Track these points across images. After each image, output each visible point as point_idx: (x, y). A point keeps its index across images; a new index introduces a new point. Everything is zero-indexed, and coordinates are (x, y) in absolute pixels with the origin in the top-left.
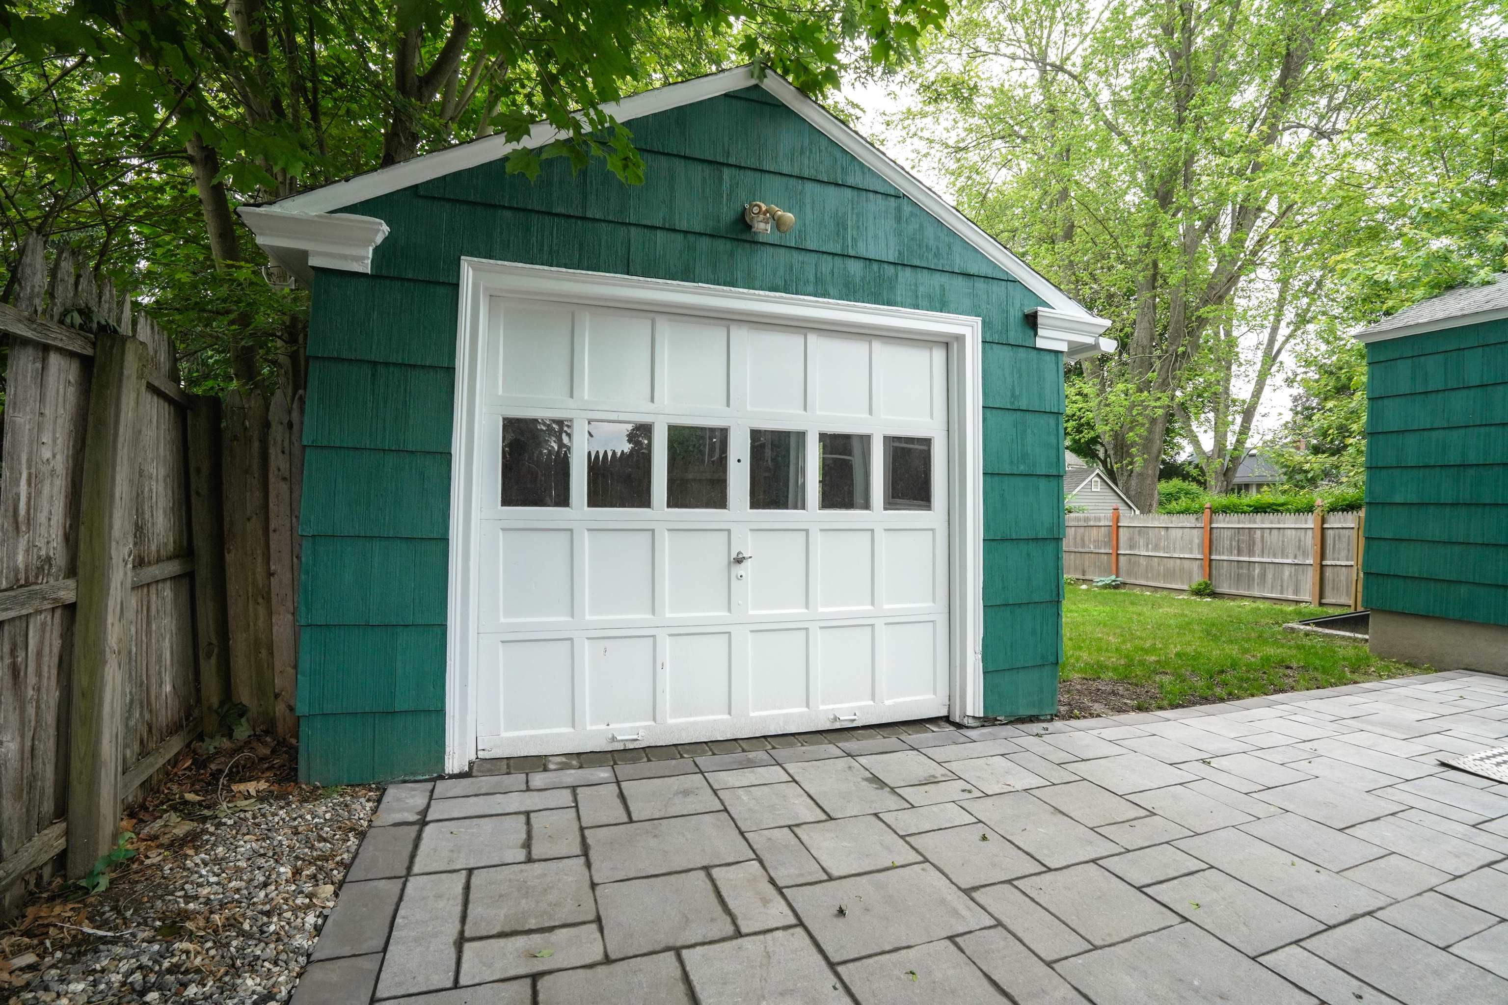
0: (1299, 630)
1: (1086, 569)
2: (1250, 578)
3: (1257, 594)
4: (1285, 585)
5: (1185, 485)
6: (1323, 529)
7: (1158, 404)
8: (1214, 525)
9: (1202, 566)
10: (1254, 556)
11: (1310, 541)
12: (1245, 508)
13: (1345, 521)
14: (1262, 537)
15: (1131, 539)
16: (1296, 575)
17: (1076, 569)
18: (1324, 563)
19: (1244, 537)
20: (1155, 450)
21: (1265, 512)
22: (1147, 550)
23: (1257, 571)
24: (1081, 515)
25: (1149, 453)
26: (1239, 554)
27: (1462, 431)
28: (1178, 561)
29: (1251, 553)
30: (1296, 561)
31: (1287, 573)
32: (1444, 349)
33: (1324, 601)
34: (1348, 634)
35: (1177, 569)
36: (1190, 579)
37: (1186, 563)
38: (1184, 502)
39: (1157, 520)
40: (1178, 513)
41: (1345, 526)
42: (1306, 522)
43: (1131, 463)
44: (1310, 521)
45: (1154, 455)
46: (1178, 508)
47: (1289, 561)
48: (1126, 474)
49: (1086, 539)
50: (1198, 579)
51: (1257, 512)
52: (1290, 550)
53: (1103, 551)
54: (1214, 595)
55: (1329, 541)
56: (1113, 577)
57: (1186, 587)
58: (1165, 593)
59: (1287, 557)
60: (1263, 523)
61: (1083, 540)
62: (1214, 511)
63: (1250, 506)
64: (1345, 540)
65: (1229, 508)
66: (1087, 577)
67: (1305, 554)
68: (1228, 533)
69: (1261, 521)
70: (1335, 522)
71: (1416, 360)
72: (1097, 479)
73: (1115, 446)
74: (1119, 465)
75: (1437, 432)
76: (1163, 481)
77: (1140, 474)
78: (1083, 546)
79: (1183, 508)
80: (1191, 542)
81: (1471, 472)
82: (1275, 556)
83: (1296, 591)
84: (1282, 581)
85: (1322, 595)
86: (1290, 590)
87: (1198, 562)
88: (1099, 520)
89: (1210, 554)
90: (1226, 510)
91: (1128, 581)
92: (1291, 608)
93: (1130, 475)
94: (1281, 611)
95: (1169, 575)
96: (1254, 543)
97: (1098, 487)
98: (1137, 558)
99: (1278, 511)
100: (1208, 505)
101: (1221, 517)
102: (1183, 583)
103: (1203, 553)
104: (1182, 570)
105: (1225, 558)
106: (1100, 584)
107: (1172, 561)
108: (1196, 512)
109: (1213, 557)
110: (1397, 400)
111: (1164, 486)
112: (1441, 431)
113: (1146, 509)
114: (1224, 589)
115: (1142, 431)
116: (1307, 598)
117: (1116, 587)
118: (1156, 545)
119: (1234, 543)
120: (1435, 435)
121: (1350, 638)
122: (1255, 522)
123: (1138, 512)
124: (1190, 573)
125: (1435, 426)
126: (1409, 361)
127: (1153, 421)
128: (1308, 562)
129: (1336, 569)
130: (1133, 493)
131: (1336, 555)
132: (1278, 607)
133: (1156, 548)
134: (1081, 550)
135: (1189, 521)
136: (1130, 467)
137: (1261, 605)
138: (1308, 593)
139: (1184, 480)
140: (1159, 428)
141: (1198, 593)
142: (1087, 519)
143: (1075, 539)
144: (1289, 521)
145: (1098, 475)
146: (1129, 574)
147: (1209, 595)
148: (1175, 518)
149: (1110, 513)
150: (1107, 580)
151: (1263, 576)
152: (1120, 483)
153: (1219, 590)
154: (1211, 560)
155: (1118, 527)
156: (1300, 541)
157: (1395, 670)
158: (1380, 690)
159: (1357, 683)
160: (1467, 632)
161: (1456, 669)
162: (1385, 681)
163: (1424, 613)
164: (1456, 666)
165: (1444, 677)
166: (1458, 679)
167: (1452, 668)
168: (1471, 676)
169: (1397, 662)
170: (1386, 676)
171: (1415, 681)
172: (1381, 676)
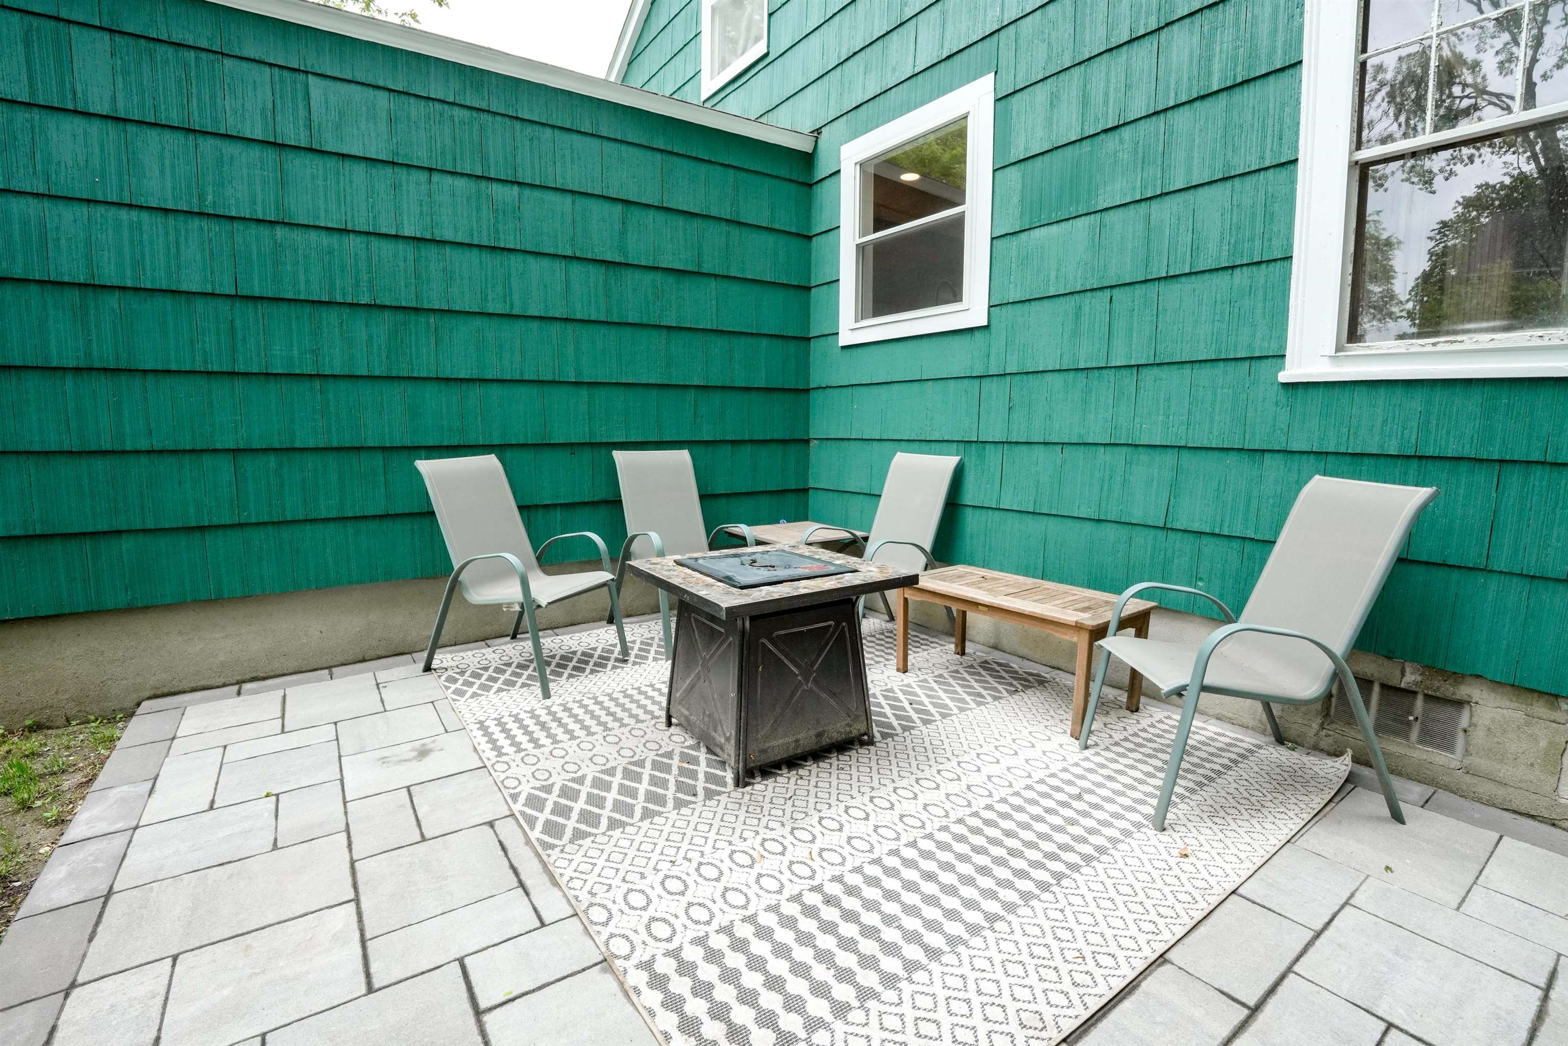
157: (37, 766)
158: (111, 887)
159: (19, 890)
160: (143, 626)
161: (139, 704)
162: (74, 832)
163: (51, 612)
164: (134, 697)
165: (148, 740)
166: (179, 734)
167: (129, 703)
168: (181, 710)
169: (12, 732)
170: (39, 803)
171: (125, 788)
172: (30, 808)
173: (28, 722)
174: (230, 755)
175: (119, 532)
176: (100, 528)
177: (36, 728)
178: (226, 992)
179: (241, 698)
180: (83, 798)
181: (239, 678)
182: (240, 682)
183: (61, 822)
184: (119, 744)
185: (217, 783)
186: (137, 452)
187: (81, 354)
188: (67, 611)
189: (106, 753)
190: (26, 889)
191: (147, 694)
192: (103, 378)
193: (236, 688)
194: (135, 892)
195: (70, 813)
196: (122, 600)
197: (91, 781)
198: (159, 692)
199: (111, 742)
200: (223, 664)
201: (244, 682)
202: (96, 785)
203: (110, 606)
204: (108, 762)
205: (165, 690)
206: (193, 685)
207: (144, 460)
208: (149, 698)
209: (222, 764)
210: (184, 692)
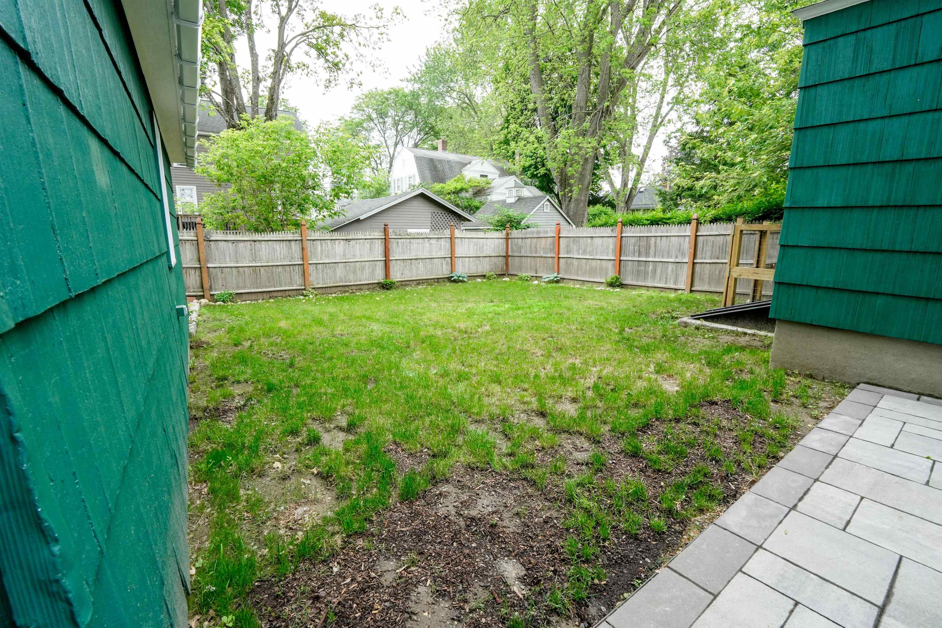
0: (691, 325)
1: (538, 269)
2: (646, 273)
3: (650, 284)
4: (668, 278)
5: (604, 209)
6: (696, 236)
7: (589, 146)
8: (623, 235)
9: (614, 265)
10: (649, 257)
11: (687, 245)
12: (645, 222)
13: (712, 230)
14: (655, 243)
15: (568, 246)
16: (676, 271)
17: (531, 269)
18: (695, 261)
19: (643, 243)
20: (586, 182)
21: (658, 224)
22: (579, 254)
23: (651, 268)
24: (535, 229)
25: (582, 184)
26: (639, 256)
27: (905, 119)
28: (599, 261)
29: (647, 255)
30: (677, 260)
31: (670, 269)
32: (899, 17)
33: (693, 289)
34: (730, 328)
35: (598, 267)
36: (606, 274)
37: (604, 262)
38: (604, 218)
39: (586, 231)
40: (600, 226)
41: (711, 233)
42: (685, 231)
43: (571, 191)
44: (688, 230)
45: (585, 186)
46: (600, 222)
47: (672, 260)
48: (567, 200)
49: (538, 246)
50: (611, 275)
51: (653, 225)
52: (673, 252)
53: (549, 255)
54: (621, 286)
55: (700, 246)
56: (556, 275)
57: (603, 280)
58: (590, 285)
59: (671, 257)
60: (656, 232)
61: (536, 247)
62: (624, 224)
63: (648, 220)
64: (710, 244)
65: (634, 222)
66: (538, 275)
67: (683, 255)
68: (633, 240)
69: (655, 231)
70: (704, 231)
71: (861, 35)
72: (548, 203)
73: (561, 180)
74: (563, 193)
75: (875, 122)
76: (591, 206)
77: (577, 200)
78: (536, 252)
79: (603, 223)
80: (608, 248)
81: (910, 168)
82: (663, 257)
83: (675, 283)
84: (667, 274)
85: (692, 285)
86: (672, 282)
87: (612, 262)
88: (547, 232)
89: (620, 256)
90: (632, 223)
91: (566, 277)
92: (672, 295)
93: (570, 201)
94: (668, 298)
95: (593, 271)
96: (650, 248)
97: (548, 209)
98: (571, 260)
99: (666, 223)
100: (620, 220)
101: (629, 228)
102: (601, 278)
103: (616, 256)
104: (601, 268)
105: (630, 259)
106: (546, 280)
107: (595, 261)
108: (612, 225)
109: (622, 258)
110: (833, 87)
111: (592, 210)
112: (879, 121)
113: (579, 224)
114: (628, 281)
115: (579, 167)
116: (683, 287)
117: (557, 282)
118: (584, 251)
119: (636, 248)
120: (871, 125)
121: (733, 332)
122: (651, 232)
123: (574, 226)
124: (607, 269)
125: (874, 115)
126: (852, 38)
127: (586, 160)
128: (684, 261)
129: (703, 265)
130: (571, 213)
131: (703, 256)
132: (663, 294)
133: (584, 252)
134: (534, 255)
135: (607, 232)
136: (570, 194)
137: (652, 293)
138: (683, 283)
139: (603, 206)
140: (590, 166)
141: (612, 285)
142: (538, 232)
143: (531, 247)
144: (674, 230)
145: (548, 200)
146: (566, 271)
147: (618, 286)
148: (597, 230)
149: (554, 228)
150: (552, 276)
151: (654, 271)
152: (563, 207)
153: (624, 282)
154: (620, 260)
155: (560, 237)
156: (680, 245)
157: (810, 392)
158: (837, 454)
159: (799, 435)
160: (875, 345)
161: (858, 384)
162: (822, 424)
163: (833, 326)
164: (857, 380)
165: (862, 402)
166: (878, 405)
167: (854, 382)
168: (882, 395)
169: (800, 374)
170: (810, 406)
171: (848, 418)
172: (805, 407)
173: (808, 373)
174: (906, 427)
175: (878, 293)
176: (869, 290)
177: (811, 376)
178: (885, 526)
179: (919, 402)
180: (828, 414)
181: (921, 391)
182: (920, 394)
183: (817, 419)
184: (847, 398)
185: (897, 438)
186: (901, 252)
187: (885, 199)
188: (840, 327)
189: (840, 399)
190: (803, 437)
191: (865, 380)
192: (893, 211)
193: (917, 396)
194: (847, 462)
195: (822, 416)
196: (868, 330)
197: (832, 408)
198: (871, 382)
199: (843, 396)
200: (913, 380)
201: (923, 395)
202: (834, 410)
203: (861, 330)
204: (840, 404)
205: (875, 382)
206: (891, 385)
207: (904, 256)
208: (865, 383)
209: (901, 430)
210: (884, 387)
